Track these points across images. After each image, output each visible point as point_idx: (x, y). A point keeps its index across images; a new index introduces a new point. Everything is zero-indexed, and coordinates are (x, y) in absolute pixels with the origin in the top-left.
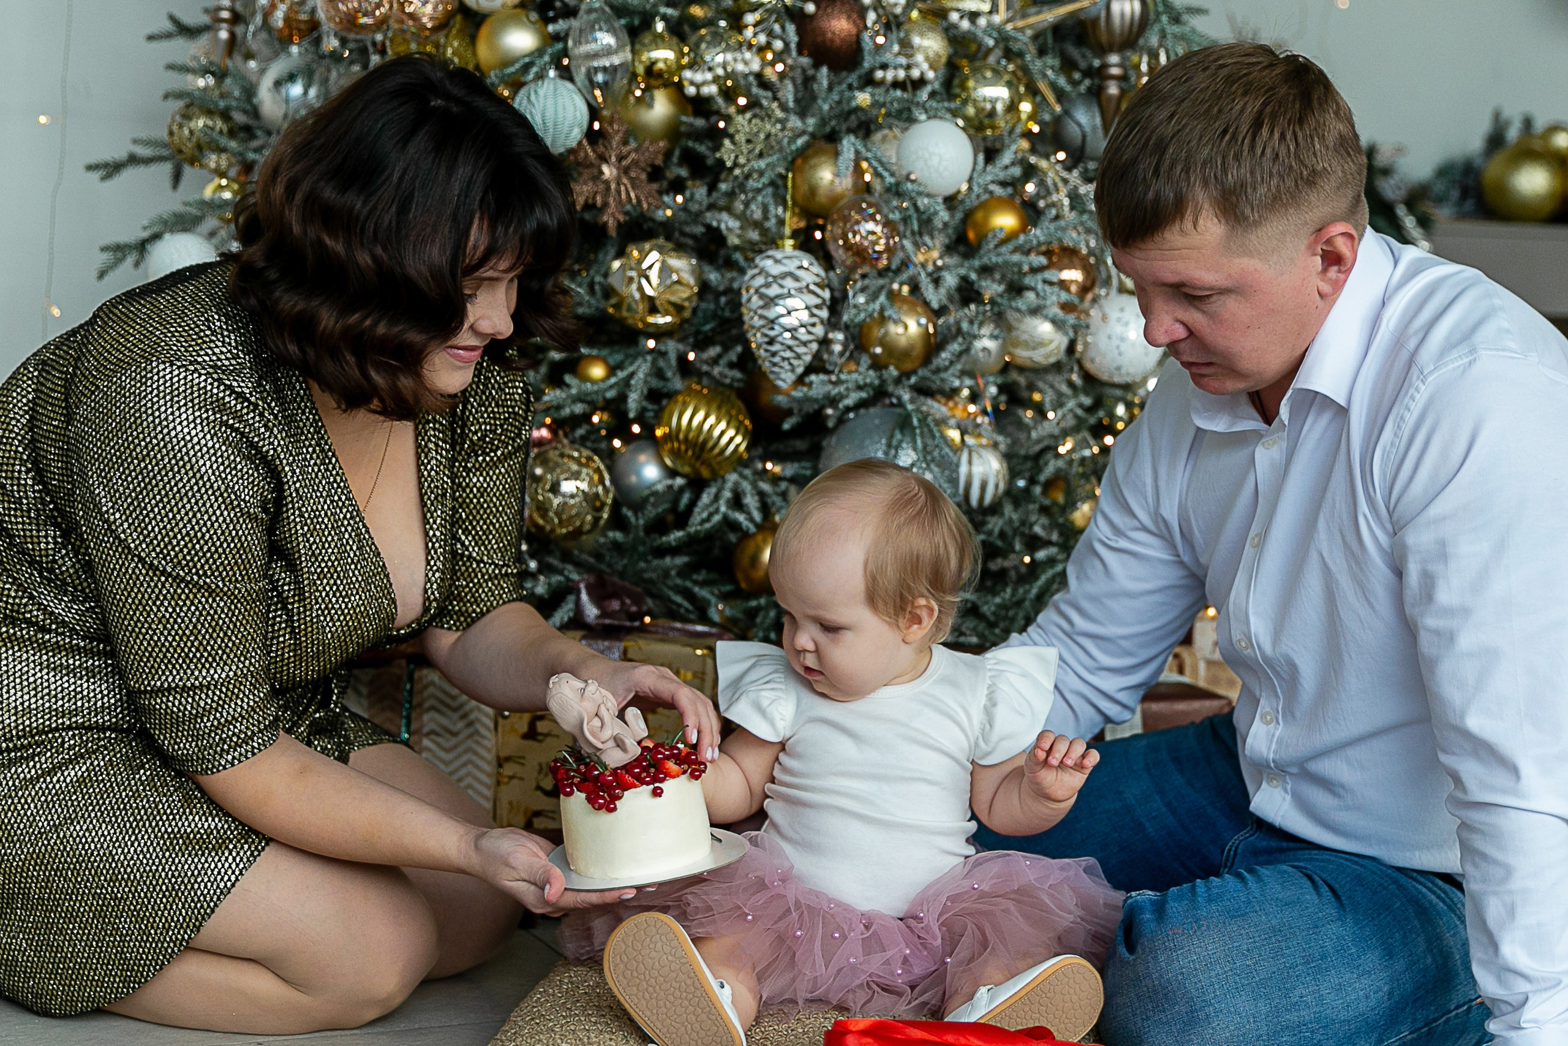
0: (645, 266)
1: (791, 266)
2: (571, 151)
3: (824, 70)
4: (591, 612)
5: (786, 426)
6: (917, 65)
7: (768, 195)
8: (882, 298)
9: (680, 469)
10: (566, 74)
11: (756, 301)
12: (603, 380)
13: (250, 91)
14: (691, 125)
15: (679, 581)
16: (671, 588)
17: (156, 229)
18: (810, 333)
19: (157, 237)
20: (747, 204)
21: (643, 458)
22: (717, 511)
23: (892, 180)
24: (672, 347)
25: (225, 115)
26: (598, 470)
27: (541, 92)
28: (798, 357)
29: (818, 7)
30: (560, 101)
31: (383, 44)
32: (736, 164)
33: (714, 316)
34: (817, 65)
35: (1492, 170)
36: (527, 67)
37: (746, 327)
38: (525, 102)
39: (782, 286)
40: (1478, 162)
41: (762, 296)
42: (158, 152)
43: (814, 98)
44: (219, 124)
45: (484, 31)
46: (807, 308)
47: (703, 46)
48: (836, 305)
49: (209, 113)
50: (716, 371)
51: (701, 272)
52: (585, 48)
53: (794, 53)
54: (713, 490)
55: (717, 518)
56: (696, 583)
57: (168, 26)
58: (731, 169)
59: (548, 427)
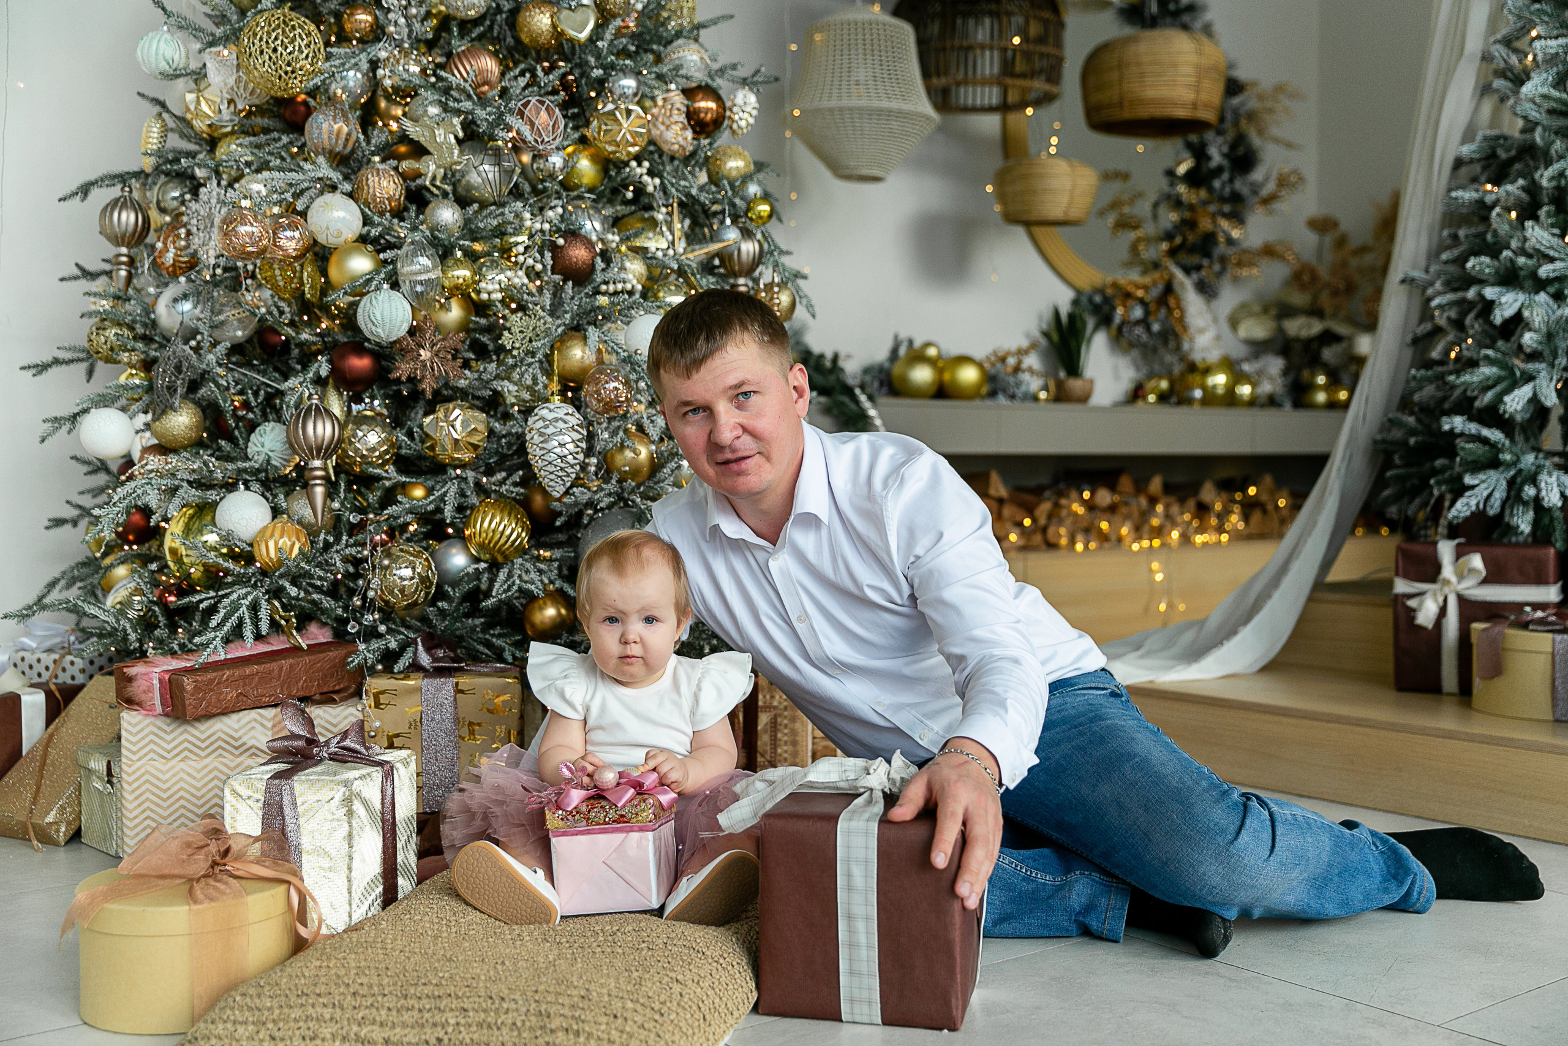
0: (452, 418)
1: (560, 414)
2: (398, 341)
3: (570, 283)
4: (425, 659)
5: (558, 523)
6: (630, 281)
7: (536, 369)
8: (621, 433)
9: (482, 557)
10: (395, 286)
11: (537, 439)
12: (425, 498)
13: (149, 310)
14: (477, 323)
15: (480, 635)
16: (475, 641)
17: (85, 406)
18: (575, 458)
19: (86, 411)
20: (522, 375)
21: (454, 551)
22: (514, 583)
23: (626, 354)
24: (470, 475)
25: (131, 328)
26: (427, 560)
27: (380, 298)
28: (568, 475)
29: (566, 242)
30: (393, 304)
31: (254, 272)
32: (513, 348)
33: (497, 452)
34: (565, 281)
35: (897, 370)
36: (369, 281)
37: (530, 456)
38: (368, 304)
39: (556, 427)
40: (887, 365)
41: (541, 434)
42: (76, 355)
43: (561, 303)
44: (126, 332)
45: (334, 260)
46: (573, 441)
47: (484, 269)
48: (591, 437)
49: (119, 324)
50: (504, 489)
51: (489, 423)
52: (407, 269)
53: (549, 273)
54: (506, 570)
55: (515, 588)
56: (493, 635)
57: (76, 272)
58: (510, 351)
59: (386, 532)
